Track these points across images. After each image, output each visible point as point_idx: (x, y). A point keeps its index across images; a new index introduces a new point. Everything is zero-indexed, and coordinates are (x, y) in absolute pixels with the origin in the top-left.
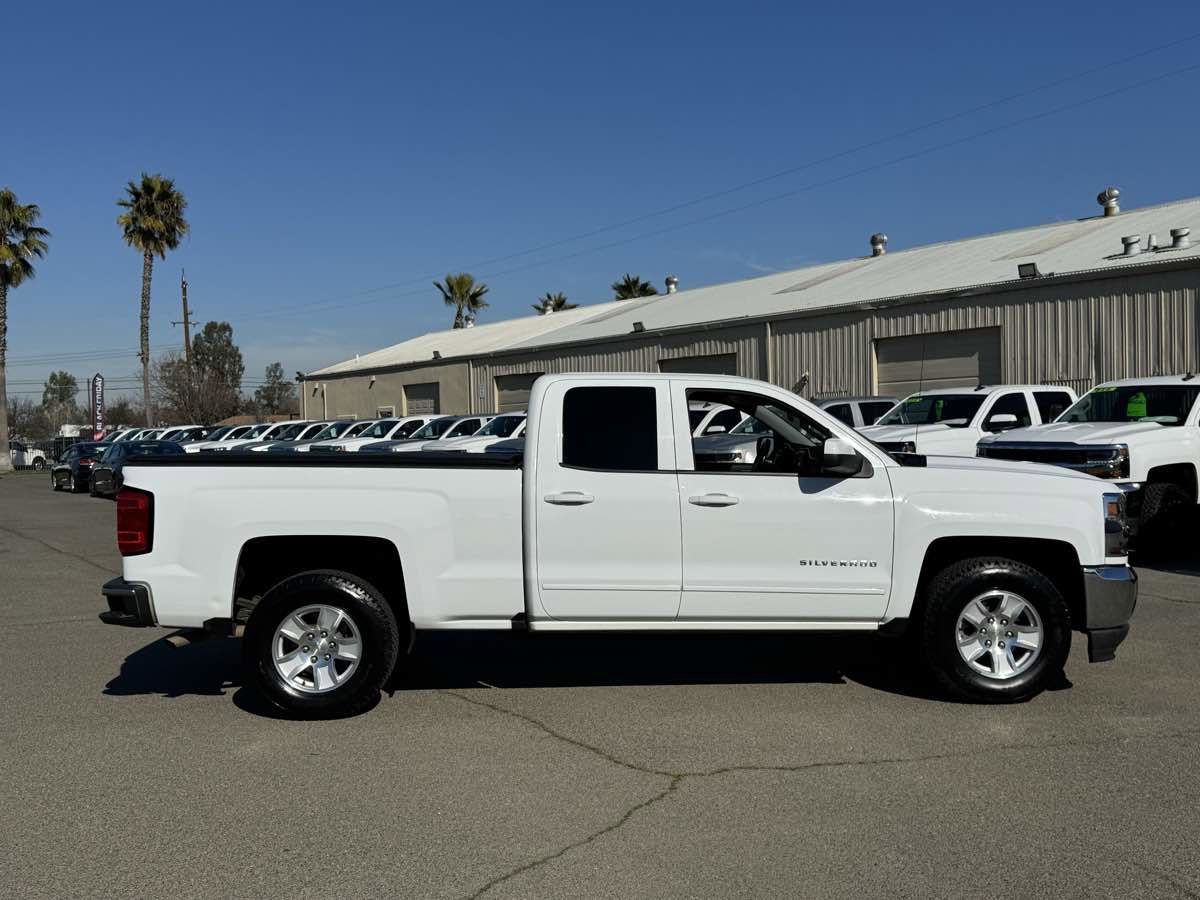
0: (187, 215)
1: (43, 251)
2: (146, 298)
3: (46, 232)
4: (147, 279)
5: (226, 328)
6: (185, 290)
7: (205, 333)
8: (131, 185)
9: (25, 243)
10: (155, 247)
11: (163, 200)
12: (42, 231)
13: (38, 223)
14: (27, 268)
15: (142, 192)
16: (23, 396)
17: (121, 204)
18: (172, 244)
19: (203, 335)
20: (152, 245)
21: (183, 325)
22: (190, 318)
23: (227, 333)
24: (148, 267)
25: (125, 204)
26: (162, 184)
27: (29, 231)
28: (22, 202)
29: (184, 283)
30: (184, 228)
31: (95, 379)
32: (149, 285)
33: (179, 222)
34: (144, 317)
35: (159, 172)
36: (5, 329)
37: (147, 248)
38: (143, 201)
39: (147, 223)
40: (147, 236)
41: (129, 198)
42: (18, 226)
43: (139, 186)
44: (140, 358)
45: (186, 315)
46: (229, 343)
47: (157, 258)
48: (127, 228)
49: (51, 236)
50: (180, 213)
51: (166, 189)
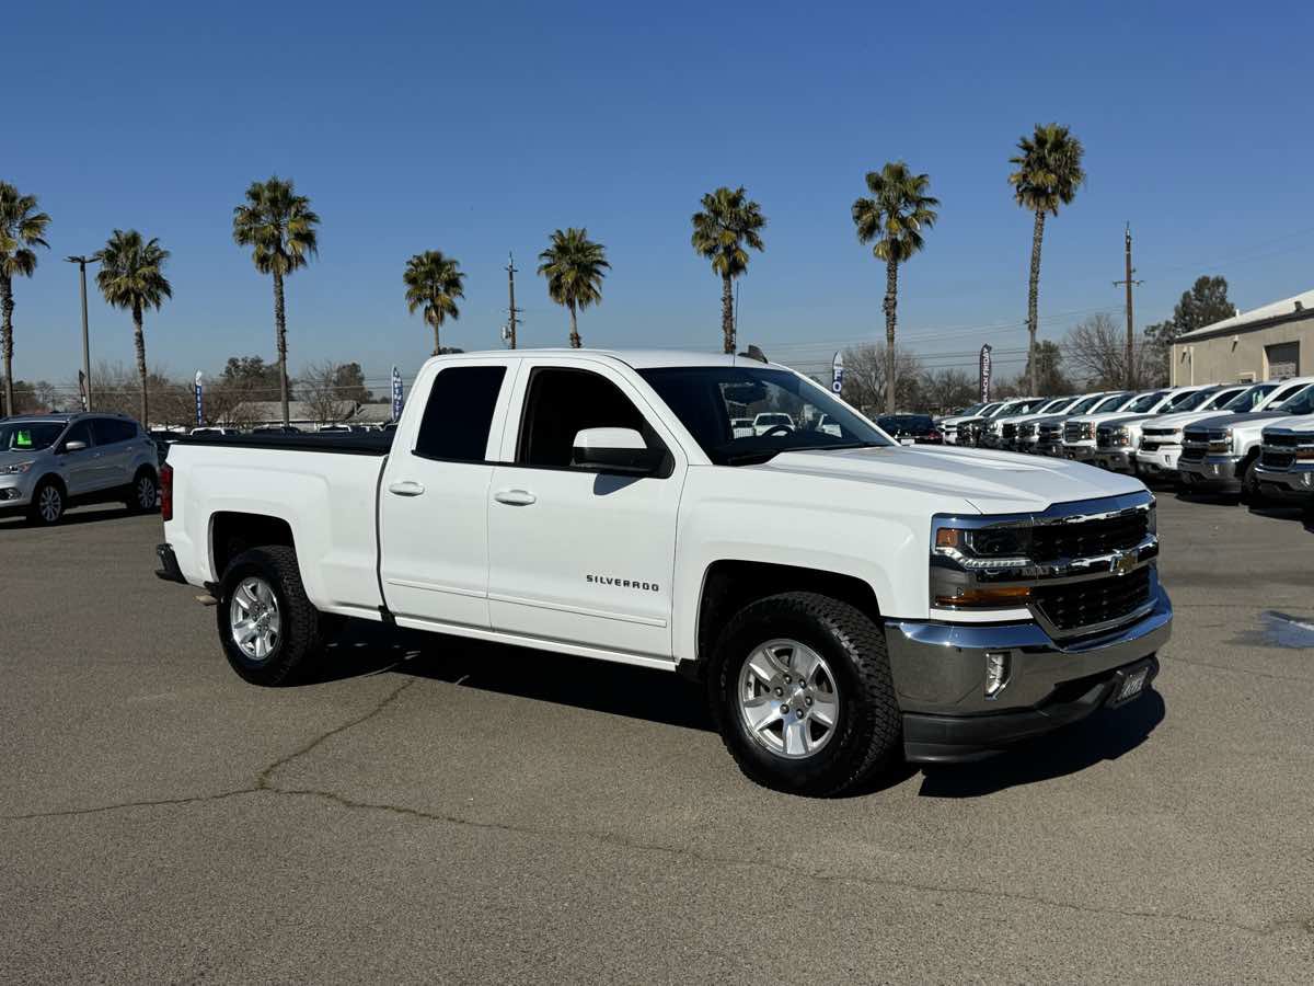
0: (1084, 164)
1: (931, 220)
2: (1036, 260)
3: (936, 201)
4: (1038, 240)
5: (1220, 282)
6: (1128, 245)
7: (1195, 290)
8: (1024, 140)
9: (915, 215)
10: (1047, 203)
11: (1056, 151)
12: (932, 201)
13: (927, 194)
14: (917, 240)
15: (1035, 146)
16: (955, 368)
17: (1013, 161)
18: (1067, 197)
19: (1192, 293)
20: (1043, 203)
21: (1125, 285)
22: (1134, 277)
23: (1221, 289)
24: (1040, 227)
25: (1017, 161)
26: (1057, 132)
27: (919, 202)
28: (913, 173)
29: (1128, 237)
30: (1079, 178)
31: (982, 350)
32: (1039, 246)
33: (1075, 172)
34: (1034, 281)
35: (1051, 122)
36: (895, 304)
37: (1038, 205)
38: (1034, 156)
39: (1039, 178)
40: (1038, 193)
41: (1022, 154)
42: (909, 199)
43: (1031, 140)
44: (1027, 326)
45: (1129, 272)
46: (1223, 300)
47: (1049, 216)
48: (1018, 187)
49: (940, 206)
50: (1076, 162)
51: (1060, 137)
